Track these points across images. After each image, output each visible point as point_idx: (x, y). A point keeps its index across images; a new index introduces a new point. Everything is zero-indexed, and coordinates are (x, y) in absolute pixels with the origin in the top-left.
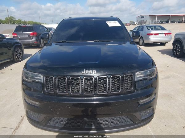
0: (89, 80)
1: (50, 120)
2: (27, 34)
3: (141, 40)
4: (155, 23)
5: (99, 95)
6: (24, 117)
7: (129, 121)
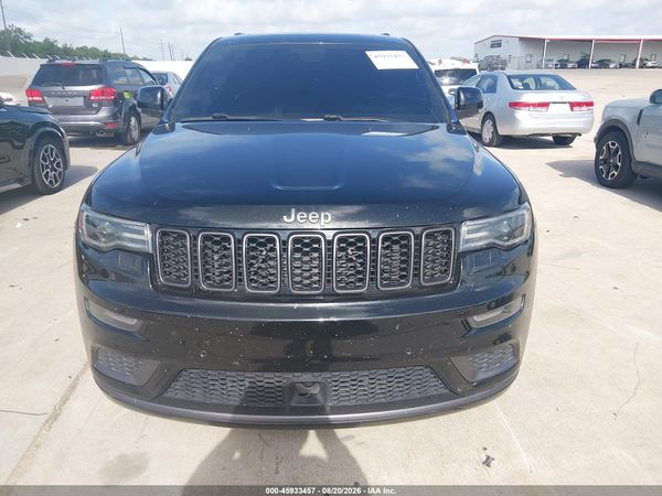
0: (307, 245)
1: (175, 379)
2: (79, 94)
3: (489, 123)
4: (539, 67)
5: (339, 295)
6: (77, 379)
7: (435, 387)
